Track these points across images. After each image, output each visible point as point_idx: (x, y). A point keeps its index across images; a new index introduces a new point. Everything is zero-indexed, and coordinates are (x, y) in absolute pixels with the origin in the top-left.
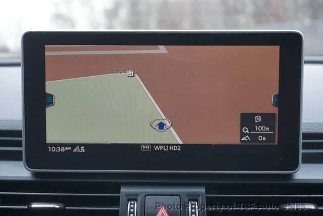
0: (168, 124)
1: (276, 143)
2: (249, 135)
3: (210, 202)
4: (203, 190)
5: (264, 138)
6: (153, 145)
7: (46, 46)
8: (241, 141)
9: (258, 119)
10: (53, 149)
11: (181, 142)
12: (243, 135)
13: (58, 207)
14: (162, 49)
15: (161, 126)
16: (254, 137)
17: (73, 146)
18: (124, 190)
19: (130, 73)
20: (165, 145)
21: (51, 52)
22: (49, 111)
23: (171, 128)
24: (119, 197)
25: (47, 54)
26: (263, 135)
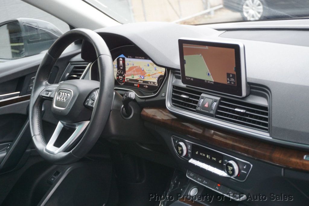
0: (210, 74)
1: (236, 85)
2: (230, 81)
3: (220, 103)
4: (219, 99)
5: (233, 83)
6: (207, 81)
7: (183, 44)
8: (228, 83)
9: (231, 76)
10: (187, 78)
11: (213, 81)
12: (228, 81)
13: (186, 97)
14: (207, 47)
15: (209, 74)
16: (231, 82)
17: (191, 78)
18: (202, 95)
19: (201, 55)
20: (210, 81)
21: (185, 46)
22: (185, 65)
23: (211, 76)
24: (200, 97)
25: (184, 46)
26: (233, 82)
